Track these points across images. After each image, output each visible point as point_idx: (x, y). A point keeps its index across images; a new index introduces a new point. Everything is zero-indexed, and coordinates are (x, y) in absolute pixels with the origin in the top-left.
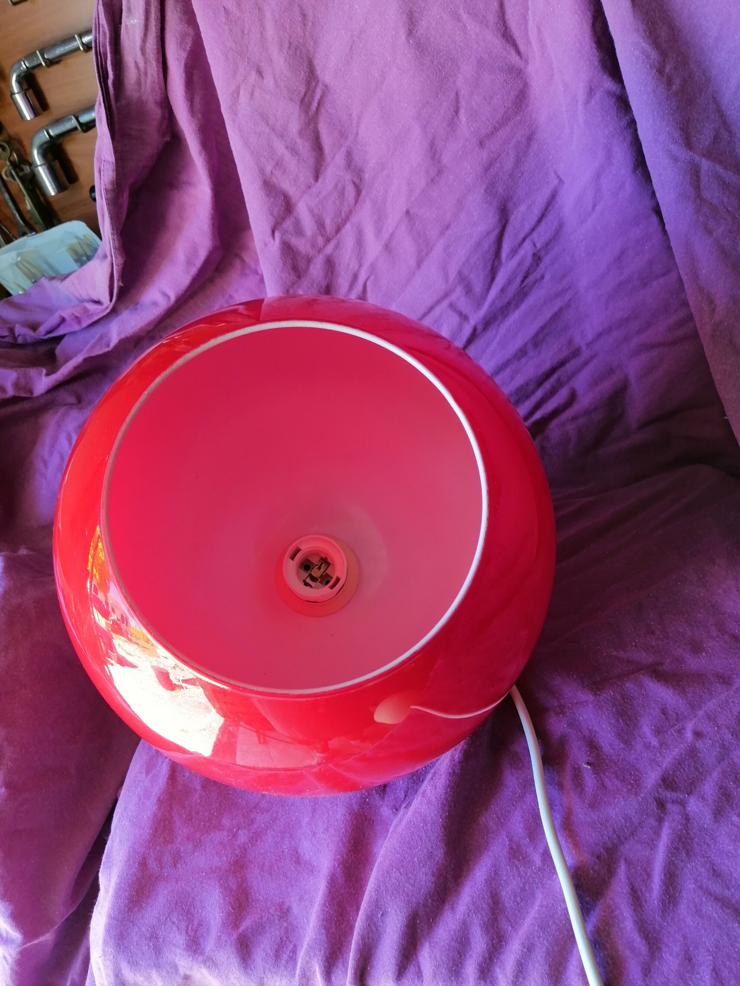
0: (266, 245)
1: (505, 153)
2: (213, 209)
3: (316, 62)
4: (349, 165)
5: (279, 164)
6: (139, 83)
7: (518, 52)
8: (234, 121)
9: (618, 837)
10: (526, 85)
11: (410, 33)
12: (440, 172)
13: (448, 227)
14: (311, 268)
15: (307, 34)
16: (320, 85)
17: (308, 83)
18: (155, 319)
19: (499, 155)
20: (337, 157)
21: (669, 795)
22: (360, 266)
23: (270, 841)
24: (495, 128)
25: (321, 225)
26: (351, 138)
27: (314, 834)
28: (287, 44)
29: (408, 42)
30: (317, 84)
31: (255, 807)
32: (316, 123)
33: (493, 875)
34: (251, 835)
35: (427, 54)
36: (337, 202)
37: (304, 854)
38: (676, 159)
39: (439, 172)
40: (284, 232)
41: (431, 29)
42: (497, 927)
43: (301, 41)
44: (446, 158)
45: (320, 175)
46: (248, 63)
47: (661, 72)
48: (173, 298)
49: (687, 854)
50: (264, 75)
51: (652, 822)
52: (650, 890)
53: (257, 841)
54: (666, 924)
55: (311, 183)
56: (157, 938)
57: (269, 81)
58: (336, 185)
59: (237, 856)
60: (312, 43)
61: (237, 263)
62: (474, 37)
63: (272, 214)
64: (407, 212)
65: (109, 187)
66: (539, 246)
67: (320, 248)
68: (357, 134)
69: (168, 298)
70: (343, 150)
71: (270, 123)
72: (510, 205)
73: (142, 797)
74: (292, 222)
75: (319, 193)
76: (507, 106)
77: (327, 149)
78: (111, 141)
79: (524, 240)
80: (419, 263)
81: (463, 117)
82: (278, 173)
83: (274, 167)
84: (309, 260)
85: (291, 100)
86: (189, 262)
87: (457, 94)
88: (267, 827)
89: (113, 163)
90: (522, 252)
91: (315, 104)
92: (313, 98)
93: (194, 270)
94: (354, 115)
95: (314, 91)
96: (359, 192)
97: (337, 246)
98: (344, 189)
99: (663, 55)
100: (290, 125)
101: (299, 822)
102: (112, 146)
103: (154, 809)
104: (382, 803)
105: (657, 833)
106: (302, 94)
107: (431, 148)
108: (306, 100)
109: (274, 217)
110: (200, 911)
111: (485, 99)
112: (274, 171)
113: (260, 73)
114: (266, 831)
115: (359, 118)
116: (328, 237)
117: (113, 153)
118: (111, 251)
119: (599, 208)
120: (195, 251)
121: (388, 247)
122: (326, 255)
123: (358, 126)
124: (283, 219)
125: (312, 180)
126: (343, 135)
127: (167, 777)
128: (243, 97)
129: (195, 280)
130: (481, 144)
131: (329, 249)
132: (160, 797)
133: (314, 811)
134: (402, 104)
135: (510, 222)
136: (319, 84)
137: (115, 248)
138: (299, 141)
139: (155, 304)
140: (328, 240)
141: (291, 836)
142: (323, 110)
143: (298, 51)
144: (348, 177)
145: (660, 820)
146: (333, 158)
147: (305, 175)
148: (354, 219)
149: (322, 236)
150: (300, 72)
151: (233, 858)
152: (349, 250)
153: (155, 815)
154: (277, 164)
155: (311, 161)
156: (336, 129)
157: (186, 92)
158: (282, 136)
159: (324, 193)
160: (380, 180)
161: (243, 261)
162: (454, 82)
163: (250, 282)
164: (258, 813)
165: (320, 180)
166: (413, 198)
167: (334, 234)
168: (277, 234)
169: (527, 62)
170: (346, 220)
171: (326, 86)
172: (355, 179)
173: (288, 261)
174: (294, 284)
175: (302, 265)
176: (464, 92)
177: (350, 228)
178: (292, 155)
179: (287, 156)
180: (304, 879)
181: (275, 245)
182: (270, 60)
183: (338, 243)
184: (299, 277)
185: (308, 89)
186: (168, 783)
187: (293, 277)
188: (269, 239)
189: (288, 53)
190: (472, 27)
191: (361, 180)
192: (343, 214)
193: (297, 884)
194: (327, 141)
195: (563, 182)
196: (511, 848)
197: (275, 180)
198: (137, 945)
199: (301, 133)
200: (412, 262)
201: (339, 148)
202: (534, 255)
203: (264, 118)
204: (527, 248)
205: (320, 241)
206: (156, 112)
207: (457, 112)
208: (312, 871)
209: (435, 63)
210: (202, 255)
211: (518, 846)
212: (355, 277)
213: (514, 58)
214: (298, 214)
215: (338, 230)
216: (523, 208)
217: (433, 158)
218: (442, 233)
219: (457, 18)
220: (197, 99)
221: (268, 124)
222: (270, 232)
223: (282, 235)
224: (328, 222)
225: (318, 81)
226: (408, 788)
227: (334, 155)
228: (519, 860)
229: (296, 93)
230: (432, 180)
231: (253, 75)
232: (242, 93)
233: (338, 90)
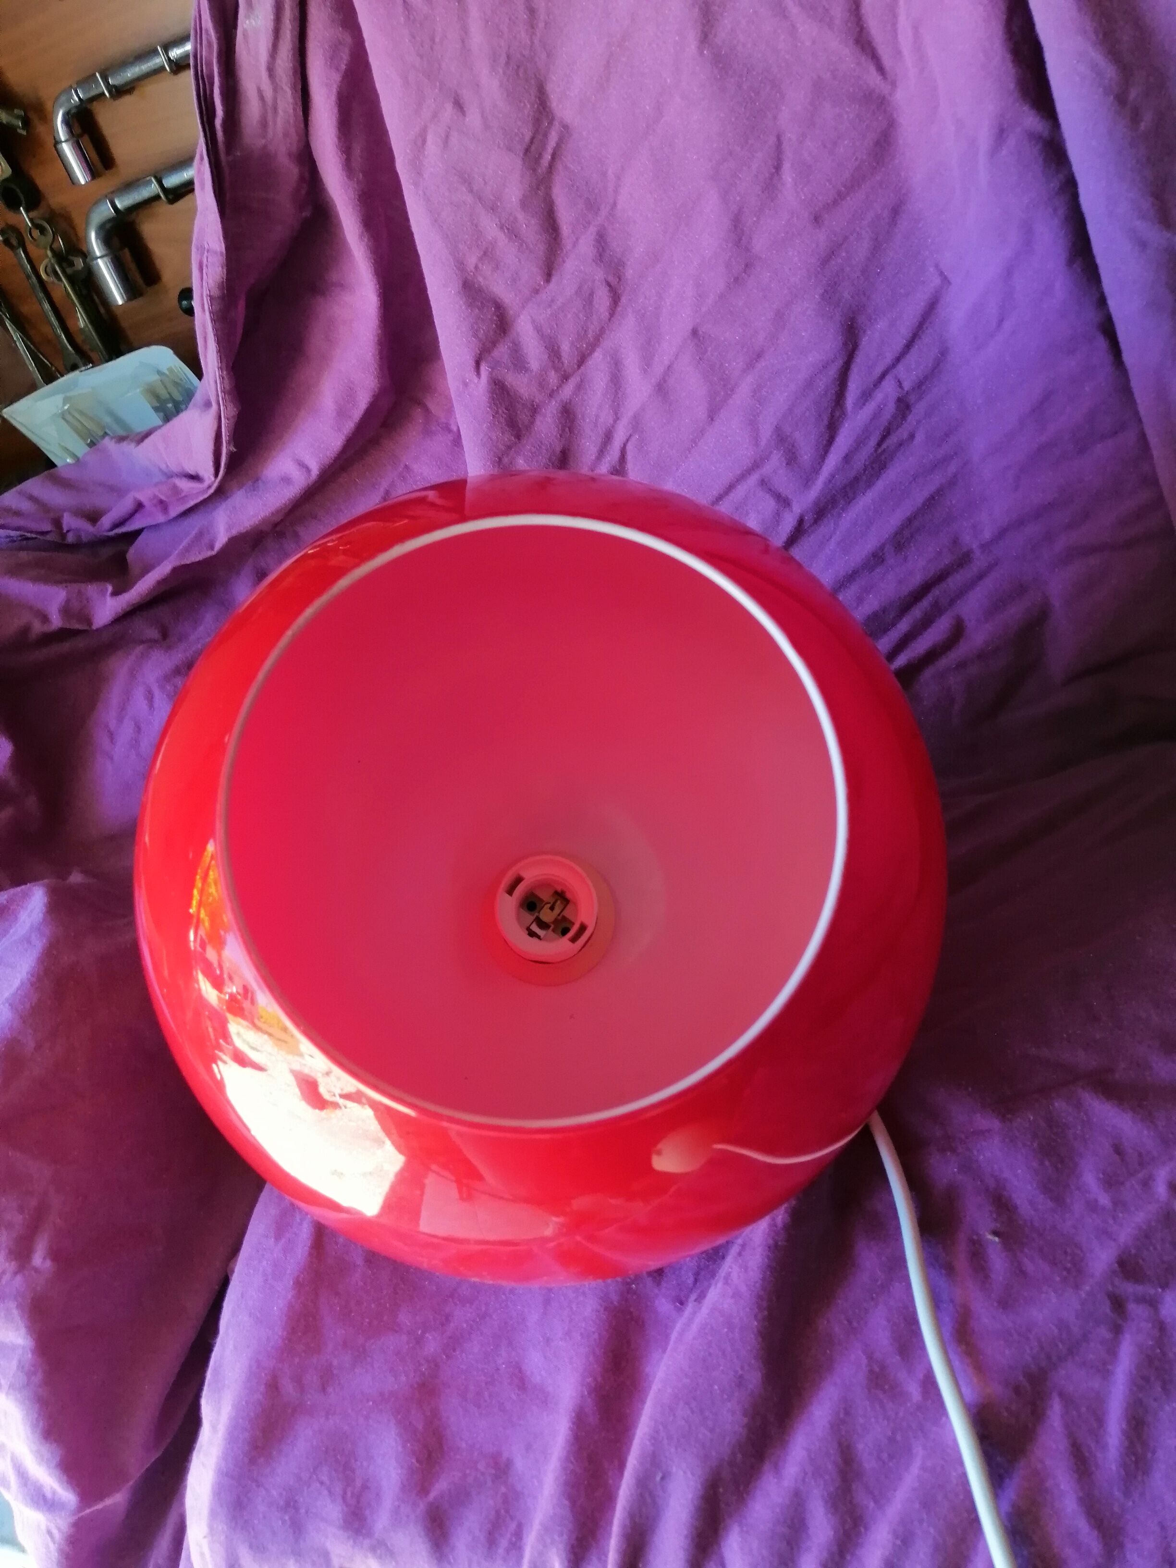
0: (466, 385)
1: (855, 235)
2: (380, 327)
3: (549, 87)
4: (601, 255)
5: (488, 254)
6: (264, 123)
7: (881, 69)
8: (416, 184)
9: (1049, 1357)
10: (892, 124)
11: (704, 38)
12: (748, 266)
13: (759, 356)
14: (538, 423)
15: (536, 41)
16: (556, 123)
17: (537, 122)
18: (285, 504)
19: (846, 238)
20: (581, 241)
21: (1129, 1288)
22: (617, 419)
23: (476, 1350)
24: (839, 194)
25: (553, 352)
26: (604, 212)
27: (548, 1341)
28: (503, 59)
29: (701, 54)
30: (551, 123)
31: (451, 1296)
32: (549, 188)
33: (842, 1415)
34: (445, 1341)
35: (730, 73)
36: (581, 316)
37: (533, 1373)
38: (1143, 245)
39: (747, 266)
40: (495, 365)
41: (738, 32)
42: (851, 1502)
43: (526, 53)
44: (760, 244)
45: (554, 272)
46: (441, 89)
47: (1121, 99)
48: (315, 472)
49: (1164, 1388)
50: (465, 109)
51: (1104, 1332)
52: (1104, 1447)
53: (454, 1350)
54: (1131, 1503)
55: (539, 285)
56: (297, 1509)
57: (473, 119)
58: (580, 288)
59: (424, 1375)
60: (544, 56)
61: (418, 414)
62: (808, 43)
63: (475, 335)
64: (695, 332)
65: (216, 293)
66: (907, 386)
67: (553, 390)
68: (615, 204)
69: (308, 470)
70: (592, 231)
71: (475, 188)
72: (861, 319)
73: (270, 1277)
74: (509, 348)
75: (553, 301)
76: (859, 157)
77: (565, 229)
78: (219, 220)
79: (883, 376)
80: (712, 414)
81: (788, 176)
82: (486, 269)
83: (481, 259)
84: (535, 410)
85: (509, 149)
86: (342, 413)
87: (779, 138)
88: (471, 1328)
89: (221, 253)
90: (879, 396)
91: (547, 157)
92: (544, 146)
93: (349, 426)
94: (611, 174)
95: (546, 135)
96: (616, 298)
97: (579, 387)
98: (592, 294)
99: (1126, 70)
100: (506, 190)
101: (524, 1319)
102: (220, 226)
103: (290, 1297)
104: (656, 1291)
105: (1112, 1352)
106: (527, 139)
107: (735, 227)
108: (533, 148)
109: (480, 340)
110: (365, 1464)
111: (825, 147)
112: (480, 265)
113: (459, 105)
114: (470, 1334)
115: (618, 178)
116: (565, 371)
117: (222, 238)
118: (218, 395)
119: (1008, 324)
120: (350, 394)
121: (661, 389)
122: (562, 401)
123: (616, 192)
124: (494, 344)
125: (540, 280)
126: (592, 206)
127: (309, 1244)
128: (432, 147)
129: (350, 442)
130: (817, 219)
131: (568, 390)
132: (298, 1277)
133: (547, 1302)
134: (688, 155)
135: (861, 347)
136: (554, 123)
137: (223, 391)
138: (521, 216)
139: (286, 480)
140: (565, 378)
141: (510, 1344)
142: (559, 166)
143: (521, 71)
144: (599, 275)
145: (1117, 1330)
146: (575, 244)
147: (530, 271)
148: (607, 343)
149: (557, 369)
150: (524, 103)
151: (417, 1379)
152: (599, 393)
153: (290, 1306)
154: (485, 253)
155: (541, 249)
156: (580, 197)
157: (339, 138)
158: (493, 209)
159: (560, 301)
160: (650, 279)
161: (427, 410)
162: (775, 118)
163: (439, 444)
164: (456, 1304)
165: (554, 280)
166: (704, 309)
167: (576, 367)
168: (484, 368)
169: (894, 84)
170: (594, 345)
171: (566, 127)
172: (611, 279)
173: (500, 411)
174: (509, 448)
175: (523, 417)
176: (791, 136)
177: (601, 356)
178: (510, 239)
179: (502, 239)
180: (532, 1414)
181: (480, 386)
182: (477, 86)
183: (582, 381)
184: (518, 437)
185: (536, 132)
186: (310, 1254)
187: (508, 437)
188: (471, 375)
189: (504, 73)
190: (807, 28)
191: (620, 279)
192: (590, 335)
193: (521, 1422)
194: (565, 216)
195: (949, 283)
196: (871, 1371)
197: (481, 279)
198: (264, 1517)
199: (524, 204)
200: (701, 412)
201: (585, 227)
202: (899, 400)
203: (466, 179)
204: (888, 391)
205: (553, 378)
206: (291, 171)
207: (778, 168)
208: (546, 1401)
209: (745, 87)
210: (363, 401)
211: (883, 1368)
212: (608, 437)
213: (873, 78)
214: (518, 334)
215: (582, 360)
216: (881, 325)
217: (738, 243)
218: (750, 366)
219: (781, 12)
220: (357, 150)
221: (471, 191)
222: (471, 363)
223: (493, 368)
224: (565, 347)
225: (553, 119)
226: (699, 1266)
227: (577, 239)
228: (885, 1392)
229: (517, 139)
230: (736, 279)
231: (449, 110)
232: (430, 139)
233: (584, 133)
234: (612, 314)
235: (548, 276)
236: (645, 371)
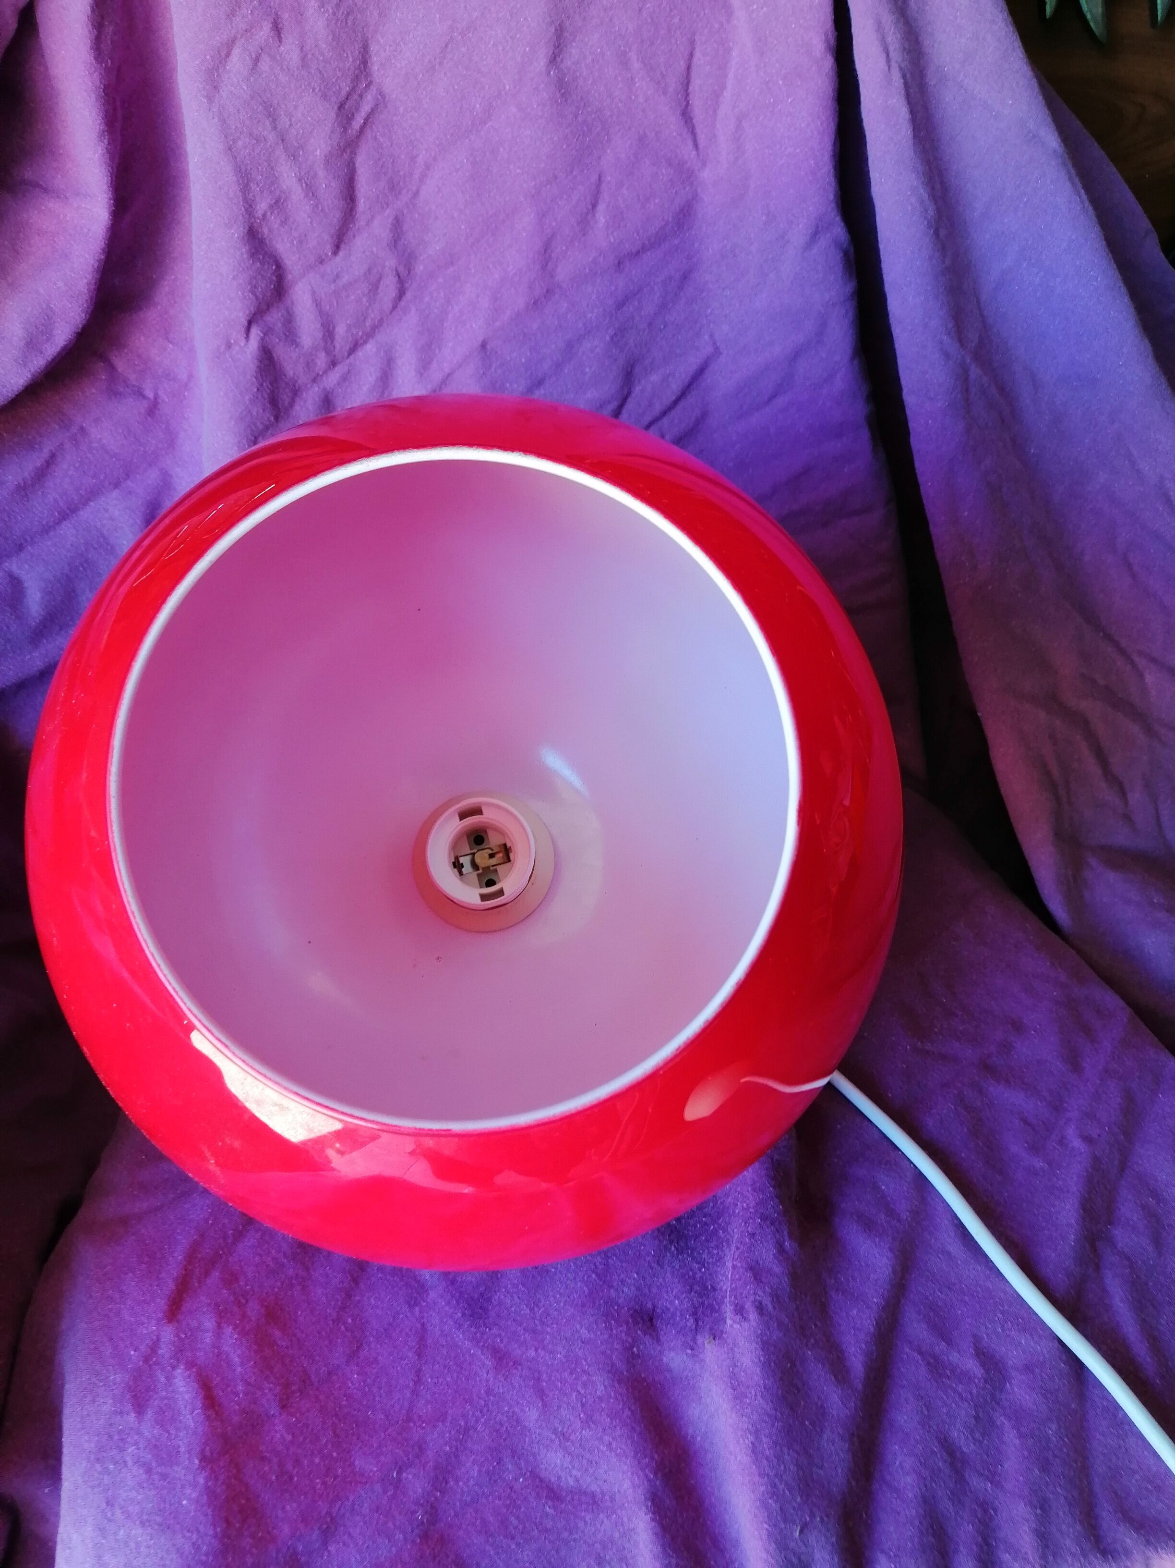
1: (649, 288)
3: (373, 48)
4: (395, 242)
5: (278, 204)
7: (696, 146)
10: (695, 197)
11: (554, 59)
12: (549, 293)
14: (297, 407)
16: (373, 88)
17: (356, 79)
19: (640, 290)
20: (376, 222)
23: (474, 1473)
24: (644, 245)
25: (329, 333)
26: (405, 197)
27: (564, 1437)
29: (548, 73)
30: (368, 86)
31: (409, 1419)
32: (354, 153)
34: (432, 1474)
35: (569, 101)
36: (364, 300)
37: (559, 1478)
39: (547, 291)
40: (268, 331)
41: (583, 65)
44: (563, 273)
45: (342, 246)
50: (282, 36)
53: (447, 1482)
55: (327, 255)
57: (290, 49)
58: (369, 270)
59: (423, 1523)
60: (376, 13)
62: (641, 100)
63: (252, 292)
64: (483, 346)
67: (318, 374)
68: (416, 194)
70: (390, 213)
71: (279, 127)
72: (637, 370)
73: (154, 1464)
74: (282, 316)
75: (338, 276)
76: (666, 218)
77: (362, 204)
81: (601, 217)
82: (274, 221)
83: (271, 207)
84: (296, 392)
85: (324, 97)
87: (600, 178)
88: (457, 1449)
91: (359, 121)
92: (357, 108)
94: (420, 159)
95: (362, 96)
96: (402, 292)
97: (345, 378)
98: (380, 278)
100: (312, 140)
101: (518, 1421)
103: (202, 1481)
106: (344, 93)
107: (546, 250)
108: (347, 107)
109: (257, 298)
111: (639, 199)
112: (269, 214)
113: (277, 29)
114: (456, 1456)
115: (428, 167)
116: (335, 356)
119: (780, 401)
120: (47, 324)
122: (325, 389)
123: (422, 180)
124: (269, 306)
125: (329, 250)
126: (394, 188)
127: (199, 1404)
128: (237, 62)
130: (620, 265)
131: (332, 379)
132: (203, 1451)
133: (541, 1394)
134: (511, 167)
135: (633, 395)
136: (371, 87)
138: (321, 173)
140: (334, 364)
141: (514, 1452)
142: (369, 134)
143: (350, 18)
144: (391, 262)
146: (368, 223)
147: (321, 237)
148: (381, 337)
149: (328, 352)
150: (347, 54)
151: (416, 1531)
152: (365, 389)
153: (210, 1493)
154: (277, 202)
155: (335, 216)
156: (385, 174)
158: (294, 156)
159: (345, 279)
160: (441, 280)
162: (600, 158)
165: (343, 253)
166: (498, 324)
167: (346, 354)
168: (255, 332)
169: (704, 164)
170: (369, 335)
171: (381, 94)
172: (401, 269)
173: (265, 384)
174: (267, 428)
176: (610, 178)
177: (374, 350)
178: (306, 196)
179: (298, 193)
180: (586, 1522)
181: (248, 350)
182: (300, 15)
183: (349, 371)
185: (353, 90)
186: (208, 1418)
187: (269, 416)
190: (643, 85)
191: (409, 272)
192: (368, 323)
193: (575, 1536)
194: (365, 189)
195: (720, 353)
197: (266, 231)
199: (327, 161)
201: (383, 208)
203: (271, 113)
205: (322, 360)
207: (594, 206)
208: (595, 1502)
209: (580, 119)
213: (687, 151)
214: (293, 303)
215: (354, 348)
216: (655, 378)
217: (544, 267)
219: (623, 61)
221: (275, 128)
222: (246, 323)
223: (265, 334)
224: (341, 330)
225: (371, 83)
227: (373, 217)
229: (334, 89)
230: (536, 303)
231: (265, 31)
232: (236, 52)
233: (401, 110)
234: (394, 307)
235: (337, 248)
236: (421, 375)
